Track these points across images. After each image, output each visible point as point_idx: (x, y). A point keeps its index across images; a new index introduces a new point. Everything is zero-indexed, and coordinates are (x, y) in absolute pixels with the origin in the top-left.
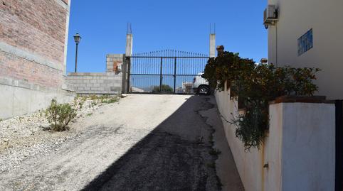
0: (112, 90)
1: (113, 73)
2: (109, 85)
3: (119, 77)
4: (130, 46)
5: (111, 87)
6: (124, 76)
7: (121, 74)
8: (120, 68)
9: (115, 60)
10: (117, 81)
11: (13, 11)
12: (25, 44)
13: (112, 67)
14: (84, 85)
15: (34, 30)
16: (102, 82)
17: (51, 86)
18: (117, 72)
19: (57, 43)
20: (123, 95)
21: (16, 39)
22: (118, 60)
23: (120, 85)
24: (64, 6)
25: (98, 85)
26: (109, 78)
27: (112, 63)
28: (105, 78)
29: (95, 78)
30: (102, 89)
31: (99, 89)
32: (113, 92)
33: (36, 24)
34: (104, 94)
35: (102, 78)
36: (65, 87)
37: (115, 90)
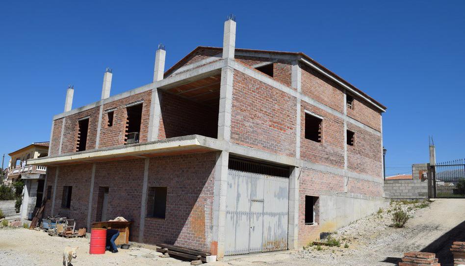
0: (420, 195)
1: (420, 181)
2: (417, 191)
3: (425, 184)
4: (433, 156)
5: (418, 193)
6: (430, 183)
7: (426, 181)
8: (426, 175)
9: (420, 169)
10: (424, 187)
11: (357, 152)
12: (363, 171)
13: (418, 175)
14: (394, 192)
15: (367, 159)
16: (410, 188)
17: (377, 196)
18: (423, 179)
19: (378, 163)
20: (431, 199)
21: (359, 169)
22: (423, 169)
23: (426, 191)
24: (379, 134)
25: (407, 191)
26: (416, 185)
27: (418, 172)
28: (413, 185)
29: (403, 185)
30: (411, 194)
31: (408, 194)
32: (421, 197)
33: (367, 155)
34: (413, 199)
35: (410, 185)
36: (384, 196)
37: (423, 195)
